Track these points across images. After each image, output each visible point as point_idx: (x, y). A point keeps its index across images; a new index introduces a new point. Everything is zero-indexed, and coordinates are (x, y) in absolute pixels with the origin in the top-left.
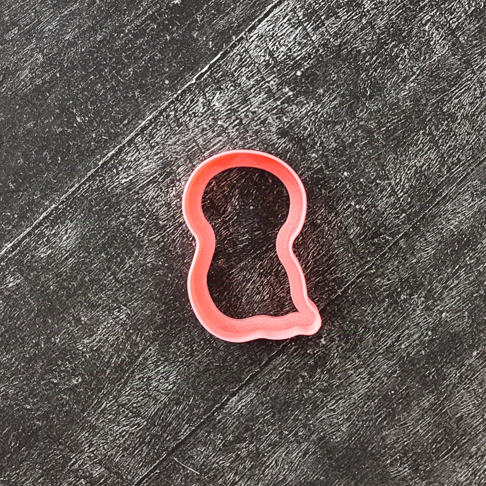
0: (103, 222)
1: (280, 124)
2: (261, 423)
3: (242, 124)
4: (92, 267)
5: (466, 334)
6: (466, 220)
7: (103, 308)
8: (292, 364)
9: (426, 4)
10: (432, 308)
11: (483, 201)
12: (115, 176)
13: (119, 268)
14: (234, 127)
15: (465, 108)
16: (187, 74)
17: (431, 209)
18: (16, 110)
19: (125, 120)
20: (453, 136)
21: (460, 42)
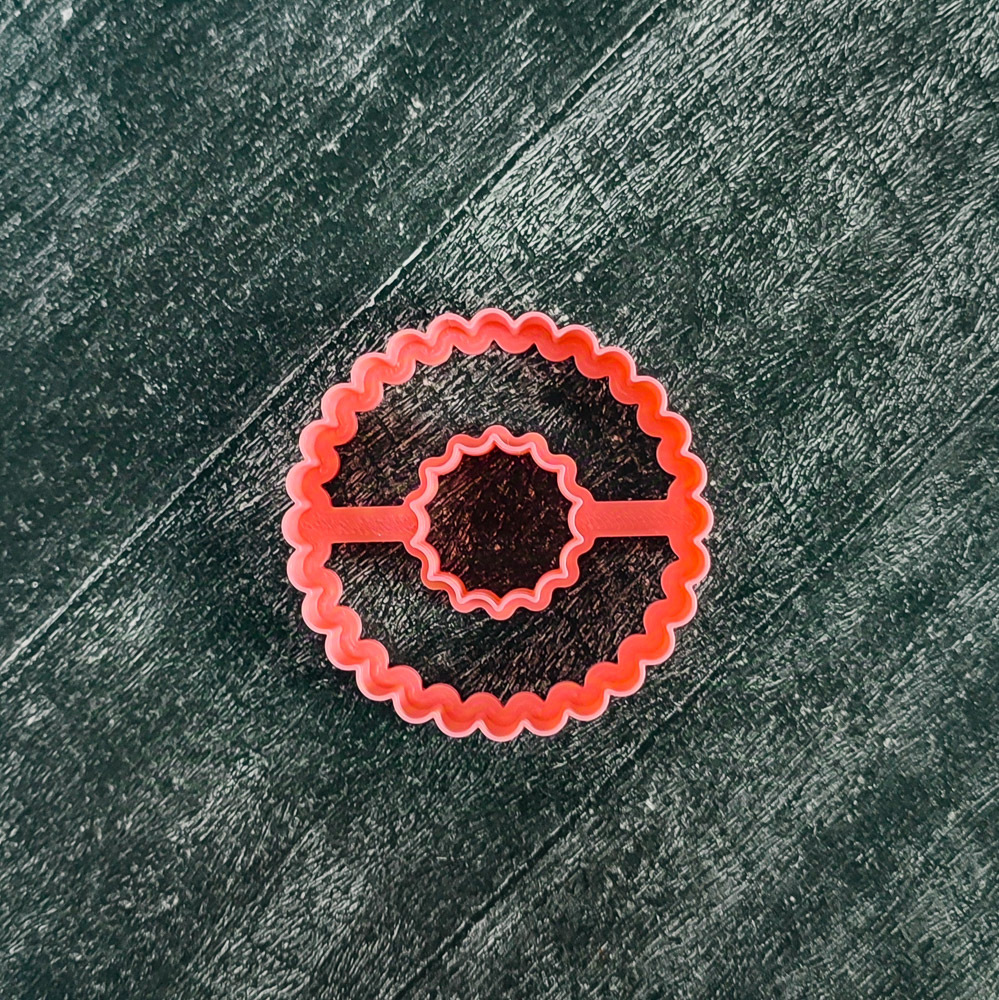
0: (207, 589)
1: (546, 380)
2: (535, 970)
3: (471, 383)
4: (190, 678)
5: (934, 778)
6: (922, 553)
7: (214, 759)
8: (590, 852)
9: (827, 127)
10: (863, 729)
11: (955, 513)
12: (227, 497)
13: (242, 678)
14: (454, 391)
15: (912, 331)
16: (358, 289)
17: (853, 535)
18: (26, 376)
19: (239, 386)
20: (891, 387)
21: (897, 200)
